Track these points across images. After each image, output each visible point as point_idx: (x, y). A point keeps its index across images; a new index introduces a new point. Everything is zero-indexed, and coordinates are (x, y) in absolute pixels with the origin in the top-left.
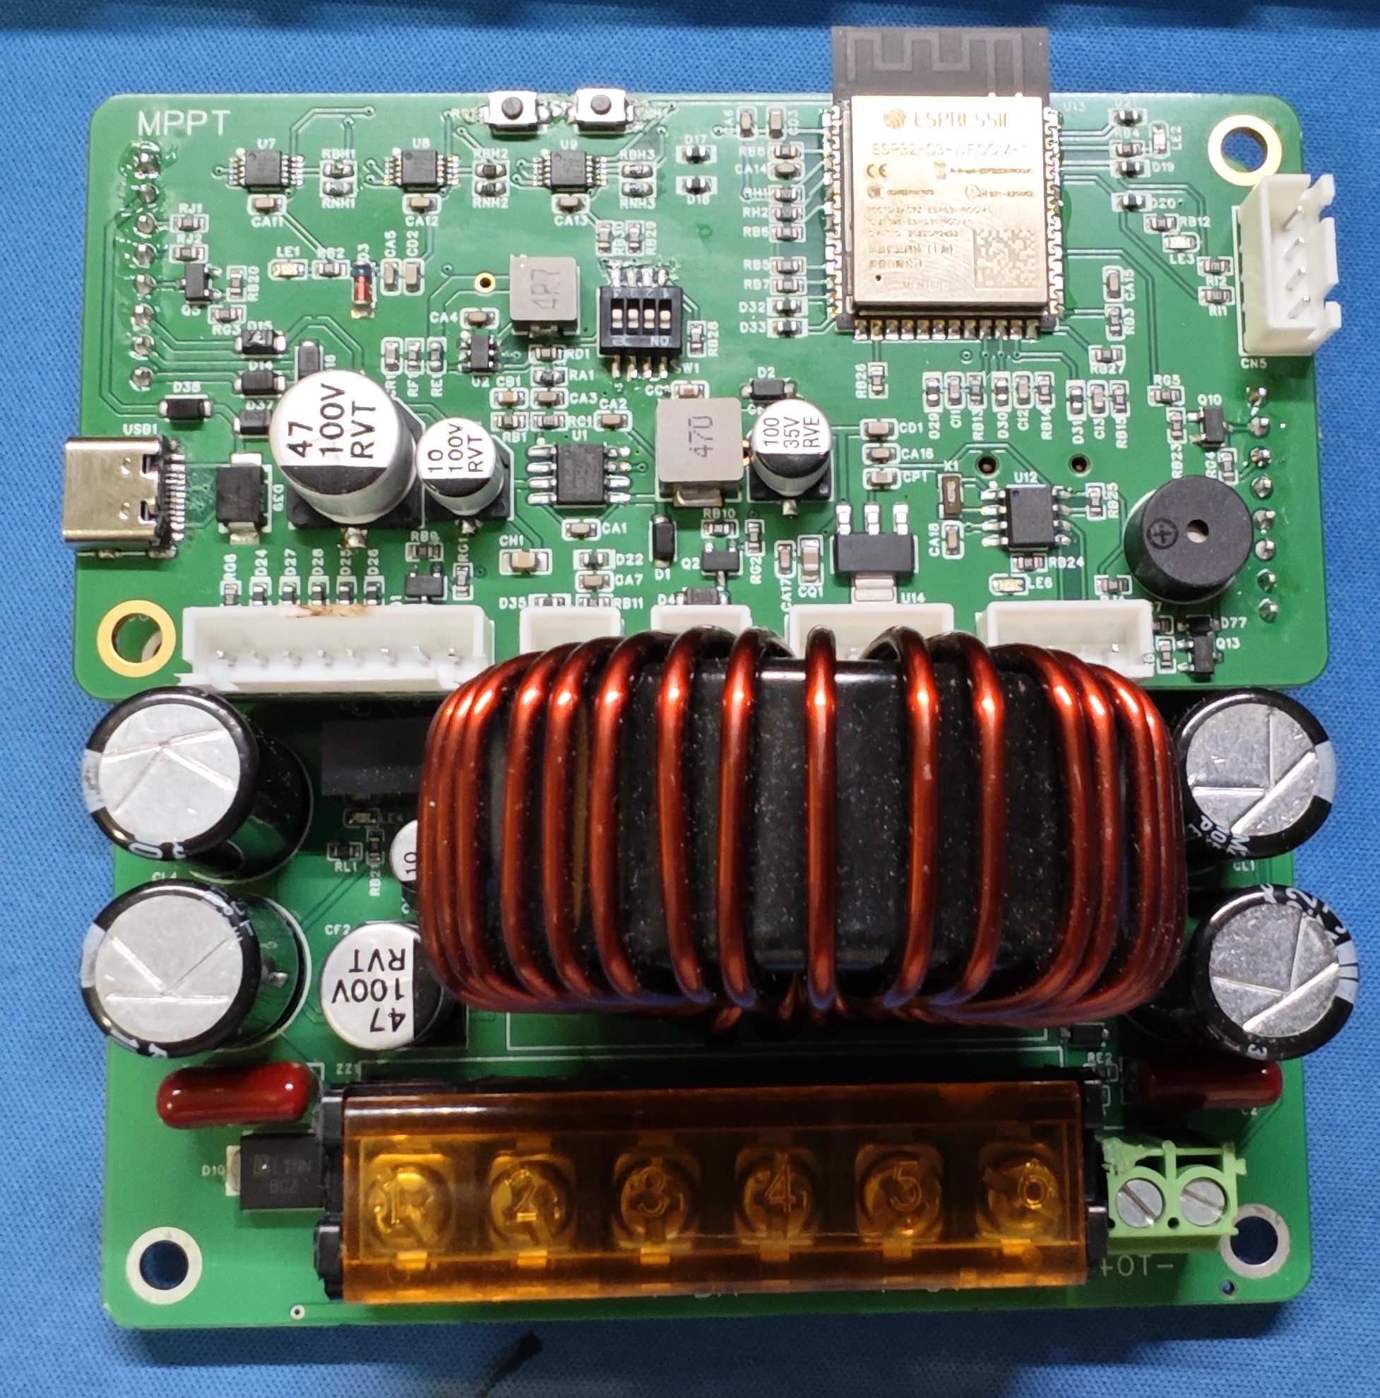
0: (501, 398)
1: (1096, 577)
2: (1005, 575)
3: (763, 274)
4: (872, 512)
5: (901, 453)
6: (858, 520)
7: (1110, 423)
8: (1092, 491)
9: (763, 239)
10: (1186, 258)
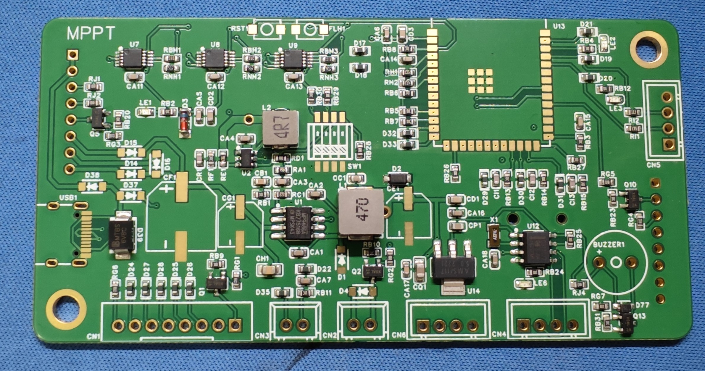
0: (257, 183)
1: (570, 280)
2: (523, 279)
3: (395, 116)
4: (452, 244)
5: (468, 213)
6: (445, 248)
7: (578, 197)
8: (568, 233)
9: (395, 97)
10: (618, 108)
